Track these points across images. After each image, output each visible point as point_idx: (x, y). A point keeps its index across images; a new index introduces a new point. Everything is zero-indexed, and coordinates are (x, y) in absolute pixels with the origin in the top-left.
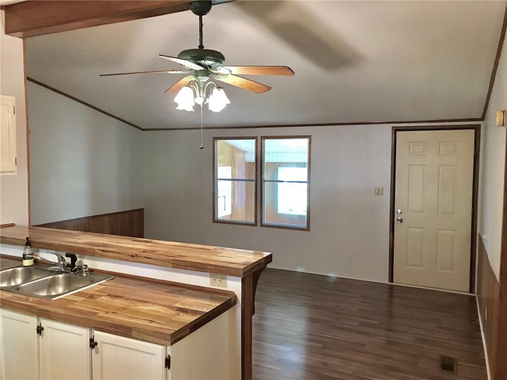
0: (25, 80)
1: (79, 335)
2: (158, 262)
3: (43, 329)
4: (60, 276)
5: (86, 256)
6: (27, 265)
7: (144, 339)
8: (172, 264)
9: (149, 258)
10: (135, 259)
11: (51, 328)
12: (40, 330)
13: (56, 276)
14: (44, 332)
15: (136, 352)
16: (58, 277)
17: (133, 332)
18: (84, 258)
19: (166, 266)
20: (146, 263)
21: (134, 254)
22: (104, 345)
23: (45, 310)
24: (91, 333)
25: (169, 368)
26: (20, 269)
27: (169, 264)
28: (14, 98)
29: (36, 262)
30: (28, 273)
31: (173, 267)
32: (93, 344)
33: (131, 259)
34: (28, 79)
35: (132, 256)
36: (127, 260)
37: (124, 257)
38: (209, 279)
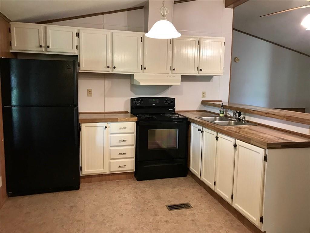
0: (232, 30)
1: (231, 141)
2: (278, 117)
3: (218, 138)
4: (233, 122)
5: (246, 114)
6: (221, 116)
7: (256, 145)
8: (286, 118)
9: (274, 115)
10: (267, 115)
11: (222, 138)
12: (217, 138)
13: (231, 121)
14: (219, 139)
15: (252, 151)
16: (231, 122)
17: (251, 141)
18: (245, 115)
19: (283, 120)
20: (272, 117)
21: (267, 112)
22: (240, 147)
23: (219, 129)
24: (235, 141)
25: (266, 161)
26: (218, 117)
27: (284, 118)
28: (225, 38)
29: (226, 116)
30: (221, 119)
31: (286, 120)
32: (235, 146)
33: (265, 115)
34: (234, 29)
35: (266, 113)
36: (264, 116)
37: (262, 114)
38: (308, 129)
